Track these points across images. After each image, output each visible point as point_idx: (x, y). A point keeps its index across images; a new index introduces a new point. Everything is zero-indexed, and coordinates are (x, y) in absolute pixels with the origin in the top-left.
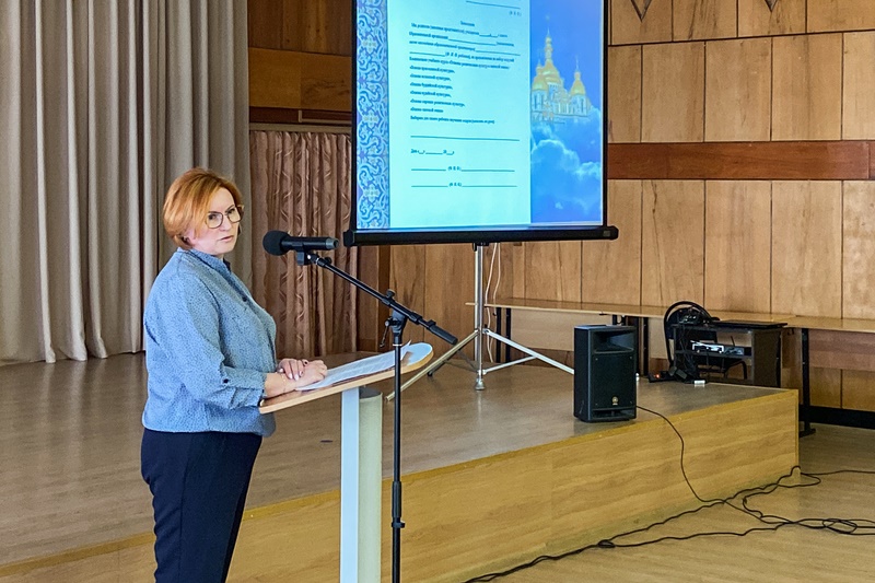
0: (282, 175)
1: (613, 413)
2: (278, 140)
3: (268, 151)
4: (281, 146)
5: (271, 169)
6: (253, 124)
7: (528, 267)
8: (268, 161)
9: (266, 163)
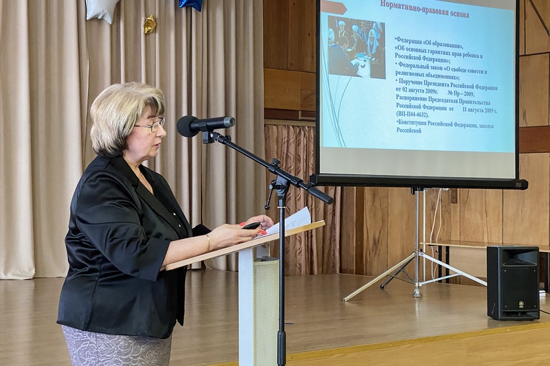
0: (287, 155)
1: (519, 314)
2: (285, 132)
3: (277, 138)
4: (286, 135)
5: (280, 150)
6: (266, 120)
7: (462, 218)
8: (277, 144)
9: (276, 147)
